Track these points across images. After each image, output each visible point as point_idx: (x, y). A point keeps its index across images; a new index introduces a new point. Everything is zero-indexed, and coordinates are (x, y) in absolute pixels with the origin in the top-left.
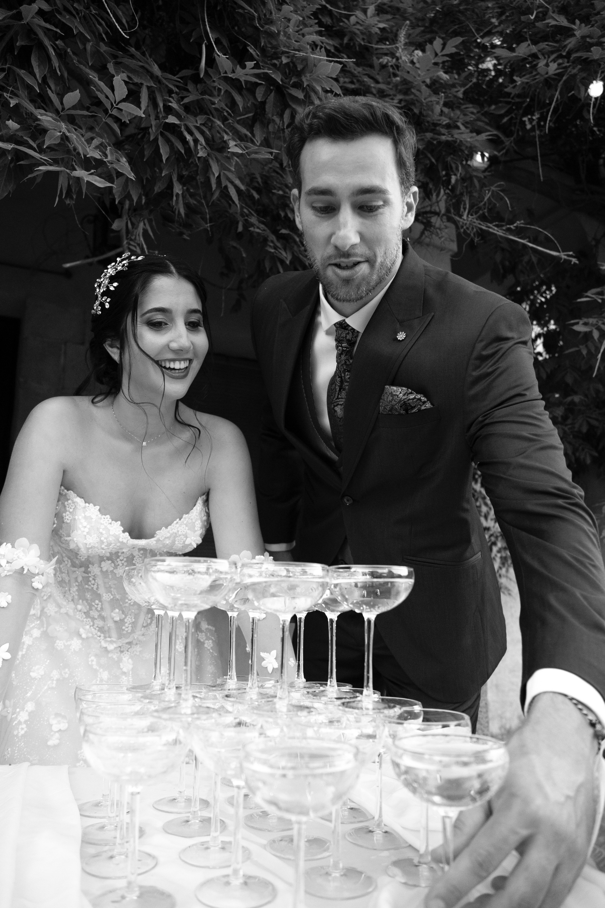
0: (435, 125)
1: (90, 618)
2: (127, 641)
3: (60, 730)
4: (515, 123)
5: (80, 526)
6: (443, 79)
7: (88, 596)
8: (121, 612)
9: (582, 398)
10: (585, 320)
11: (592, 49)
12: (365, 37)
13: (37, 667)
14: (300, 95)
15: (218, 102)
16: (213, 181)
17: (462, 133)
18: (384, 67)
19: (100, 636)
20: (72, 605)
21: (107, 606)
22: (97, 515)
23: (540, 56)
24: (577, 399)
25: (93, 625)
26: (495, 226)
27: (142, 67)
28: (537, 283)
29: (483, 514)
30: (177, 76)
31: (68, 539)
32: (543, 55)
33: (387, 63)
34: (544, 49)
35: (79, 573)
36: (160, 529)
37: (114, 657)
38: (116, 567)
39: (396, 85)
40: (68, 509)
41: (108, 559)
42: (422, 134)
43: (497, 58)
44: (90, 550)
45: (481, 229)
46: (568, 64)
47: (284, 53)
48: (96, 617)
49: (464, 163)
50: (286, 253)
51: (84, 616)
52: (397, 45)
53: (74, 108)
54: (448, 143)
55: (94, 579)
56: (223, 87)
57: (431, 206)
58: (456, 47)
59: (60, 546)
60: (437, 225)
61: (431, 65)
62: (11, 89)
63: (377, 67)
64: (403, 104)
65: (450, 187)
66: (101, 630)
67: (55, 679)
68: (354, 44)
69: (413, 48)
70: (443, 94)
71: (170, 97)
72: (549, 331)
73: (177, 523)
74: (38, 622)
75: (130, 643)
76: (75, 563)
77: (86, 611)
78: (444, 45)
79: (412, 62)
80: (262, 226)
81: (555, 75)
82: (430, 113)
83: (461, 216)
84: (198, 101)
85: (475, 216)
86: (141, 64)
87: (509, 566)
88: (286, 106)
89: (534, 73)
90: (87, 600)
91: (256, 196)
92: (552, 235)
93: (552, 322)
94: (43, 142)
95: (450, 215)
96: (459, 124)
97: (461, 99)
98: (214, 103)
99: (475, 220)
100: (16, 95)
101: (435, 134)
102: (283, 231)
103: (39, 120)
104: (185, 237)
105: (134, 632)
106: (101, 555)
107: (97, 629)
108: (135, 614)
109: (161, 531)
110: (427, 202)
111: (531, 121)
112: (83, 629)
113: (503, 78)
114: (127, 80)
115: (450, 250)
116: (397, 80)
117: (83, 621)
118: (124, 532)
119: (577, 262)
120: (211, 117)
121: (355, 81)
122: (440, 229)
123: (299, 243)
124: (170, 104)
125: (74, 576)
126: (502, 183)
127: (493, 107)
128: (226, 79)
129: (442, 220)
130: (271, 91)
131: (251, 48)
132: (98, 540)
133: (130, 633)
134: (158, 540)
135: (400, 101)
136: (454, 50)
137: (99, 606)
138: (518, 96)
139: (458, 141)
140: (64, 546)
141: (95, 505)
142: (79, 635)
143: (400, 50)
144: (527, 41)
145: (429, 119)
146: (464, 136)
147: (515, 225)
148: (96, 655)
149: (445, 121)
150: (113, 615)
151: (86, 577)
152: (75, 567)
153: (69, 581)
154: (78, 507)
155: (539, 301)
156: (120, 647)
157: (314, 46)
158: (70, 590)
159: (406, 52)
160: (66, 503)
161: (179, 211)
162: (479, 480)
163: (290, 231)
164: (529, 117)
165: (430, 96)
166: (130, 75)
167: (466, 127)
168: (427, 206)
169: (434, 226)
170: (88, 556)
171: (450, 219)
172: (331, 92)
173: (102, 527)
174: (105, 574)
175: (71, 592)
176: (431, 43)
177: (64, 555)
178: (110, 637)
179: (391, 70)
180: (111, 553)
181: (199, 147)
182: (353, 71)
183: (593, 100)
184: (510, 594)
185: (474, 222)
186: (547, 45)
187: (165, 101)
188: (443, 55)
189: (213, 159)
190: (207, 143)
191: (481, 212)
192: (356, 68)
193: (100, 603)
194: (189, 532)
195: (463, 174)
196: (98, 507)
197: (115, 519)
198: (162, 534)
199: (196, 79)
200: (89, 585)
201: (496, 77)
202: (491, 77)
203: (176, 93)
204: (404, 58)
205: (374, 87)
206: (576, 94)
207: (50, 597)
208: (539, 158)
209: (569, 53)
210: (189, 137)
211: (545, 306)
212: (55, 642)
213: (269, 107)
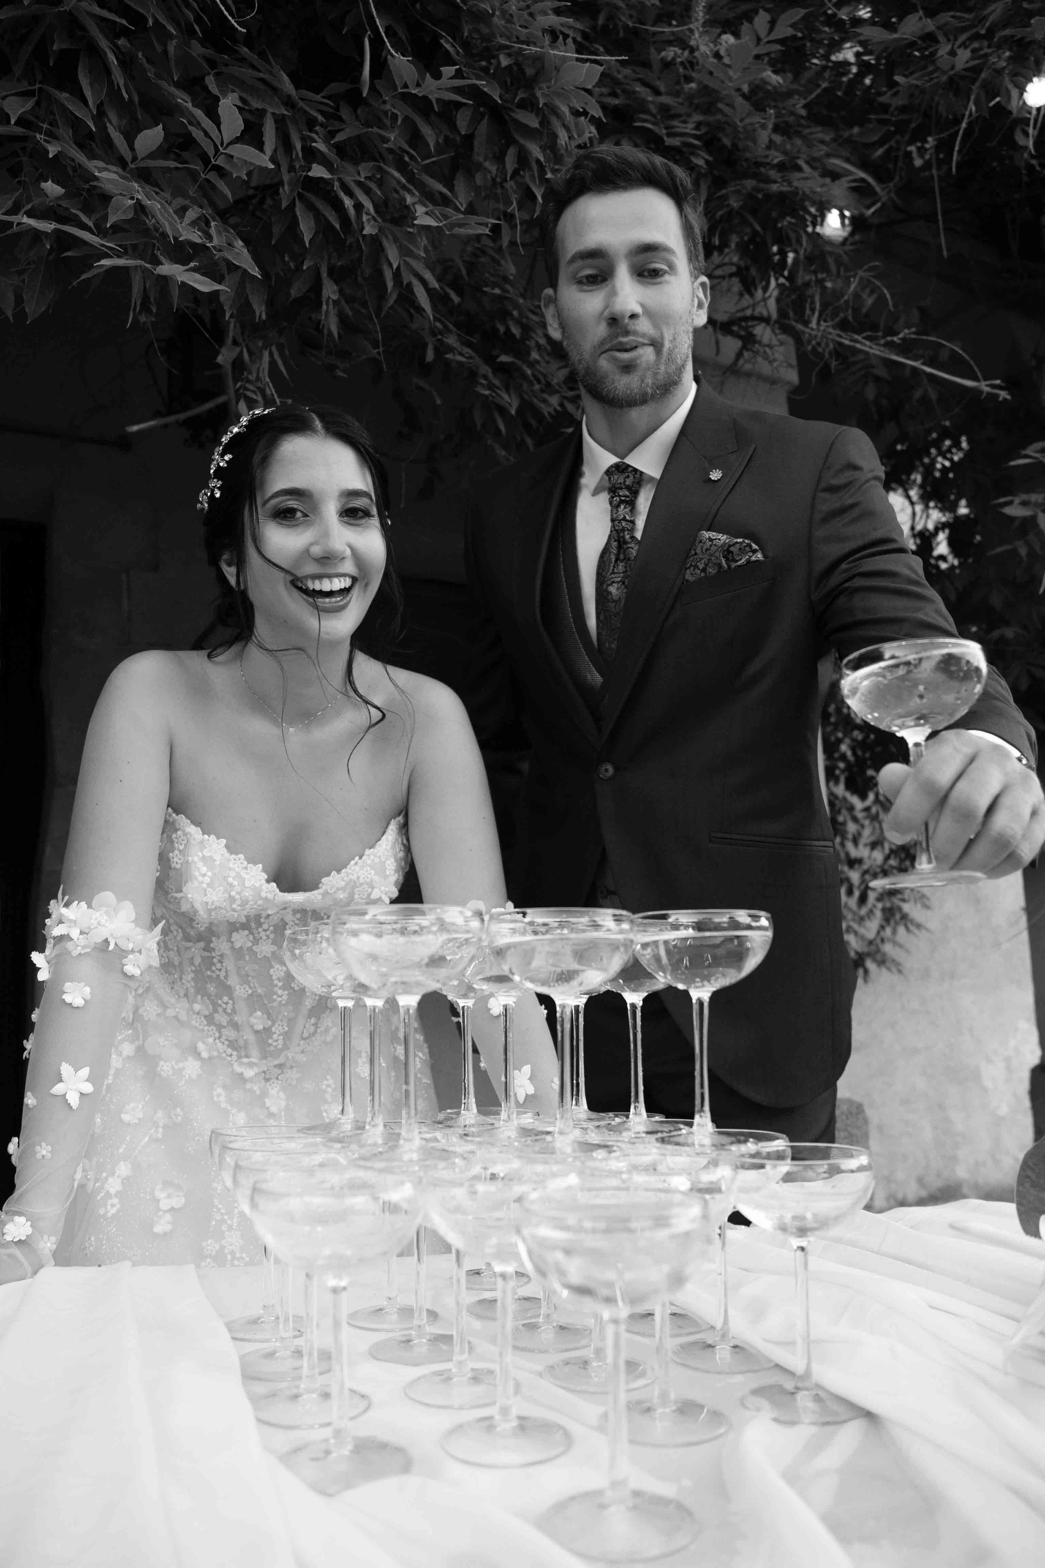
0: (758, 164)
1: (215, 1025)
2: (276, 1062)
3: (172, 1209)
4: (897, 157)
5: (197, 874)
6: (770, 84)
7: (211, 988)
8: (265, 1016)
9: (1020, 631)
10: (1024, 497)
11: (1032, 21)
12: (634, 14)
13: (132, 1105)
14: (533, 122)
15: (394, 138)
16: (388, 275)
17: (807, 178)
18: (667, 65)
19: (231, 1055)
20: (185, 1003)
21: (241, 1006)
22: (222, 855)
23: (941, 38)
24: (1009, 633)
25: (220, 1037)
26: (865, 338)
27: (262, 80)
28: (934, 435)
29: (850, 836)
30: (322, 94)
31: (179, 895)
32: (946, 35)
33: (674, 59)
34: (946, 24)
35: (196, 951)
36: (328, 875)
37: (255, 1088)
38: (256, 942)
39: (690, 97)
40: (176, 845)
41: (245, 926)
42: (738, 182)
43: (861, 43)
44: (213, 914)
45: (841, 344)
46: (989, 51)
47: (502, 47)
48: (225, 1024)
49: (810, 229)
50: (510, 396)
51: (205, 1022)
52: (692, 26)
53: (152, 156)
54: (782, 197)
55: (220, 962)
56: (401, 111)
57: (754, 306)
58: (793, 26)
59: (165, 907)
60: (765, 340)
61: (751, 59)
62: (45, 126)
63: (656, 66)
64: (703, 130)
65: (786, 273)
66: (233, 1045)
67: (161, 1124)
68: (616, 26)
69: (719, 31)
70: (772, 111)
71: (311, 130)
72: (957, 519)
73: (356, 863)
74: (130, 1032)
75: (280, 1066)
76: (188, 934)
77: (207, 1013)
78: (773, 23)
79: (717, 55)
80: (467, 350)
81: (965, 70)
82: (750, 144)
83: (806, 323)
84: (358, 137)
85: (830, 323)
86: (261, 75)
87: (896, 923)
88: (510, 141)
89: (931, 68)
90: (209, 996)
91: (456, 299)
92: (964, 350)
93: (963, 502)
94: (105, 218)
95: (786, 321)
96: (801, 162)
97: (802, 117)
98: (387, 140)
99: (831, 330)
100: (56, 138)
101: (759, 181)
102: (504, 359)
103: (96, 178)
104: (340, 373)
105: (288, 1049)
106: (232, 920)
107: (226, 1042)
108: (289, 1020)
109: (330, 878)
110: (747, 300)
111: (921, 151)
112: (203, 1043)
113: (871, 77)
114: (240, 104)
115: (788, 383)
116: (691, 89)
117: (203, 1030)
118: (268, 881)
119: (1009, 397)
120: (382, 165)
121: (619, 91)
122: (770, 346)
123: (532, 378)
124: (314, 144)
125: (189, 955)
126: (877, 263)
127: (856, 130)
128: (407, 98)
129: (773, 331)
130: (483, 115)
131: (447, 41)
132: (226, 895)
133: (281, 1050)
134: (326, 893)
135: (698, 126)
136: (789, 32)
137: (230, 1006)
138: (903, 109)
139: (801, 193)
140: (171, 906)
141: (218, 838)
142: (197, 1055)
143: (697, 35)
144: (918, 11)
145: (748, 155)
146: (809, 183)
147: (901, 336)
148: (224, 1087)
149: (777, 157)
150: (253, 1020)
151: (208, 957)
152: (190, 941)
153: (181, 963)
154: (192, 841)
155: (939, 466)
156: (264, 1072)
157: (554, 34)
158: (181, 979)
159: (707, 38)
160: (174, 836)
161: (329, 329)
162: (842, 779)
163: (515, 357)
164: (919, 144)
165: (748, 115)
166: (244, 95)
167: (814, 168)
168: (747, 308)
169: (760, 343)
170: (211, 923)
171: (786, 329)
172: (585, 113)
173: (232, 874)
174: (239, 953)
175: (184, 981)
176: (750, 21)
177: (171, 921)
178: (247, 1057)
179: (681, 70)
180: (247, 917)
181: (365, 218)
182: (616, 74)
183: (1034, 112)
184: (900, 972)
185: (830, 333)
186: (953, 17)
187: (303, 139)
188: (769, 42)
189: (387, 238)
190: (377, 211)
191: (842, 315)
192: (621, 69)
193: (231, 1002)
194: (376, 878)
195: (809, 250)
196: (224, 841)
197: (252, 860)
198: (333, 883)
199: (354, 99)
200: (213, 971)
201: (860, 75)
202: (851, 76)
203: (322, 125)
204: (703, 48)
205: (653, 103)
206: (1004, 103)
207: (148, 990)
208: (940, 217)
209: (991, 32)
210: (348, 202)
211: (951, 475)
212: (157, 1065)
213: (479, 143)
